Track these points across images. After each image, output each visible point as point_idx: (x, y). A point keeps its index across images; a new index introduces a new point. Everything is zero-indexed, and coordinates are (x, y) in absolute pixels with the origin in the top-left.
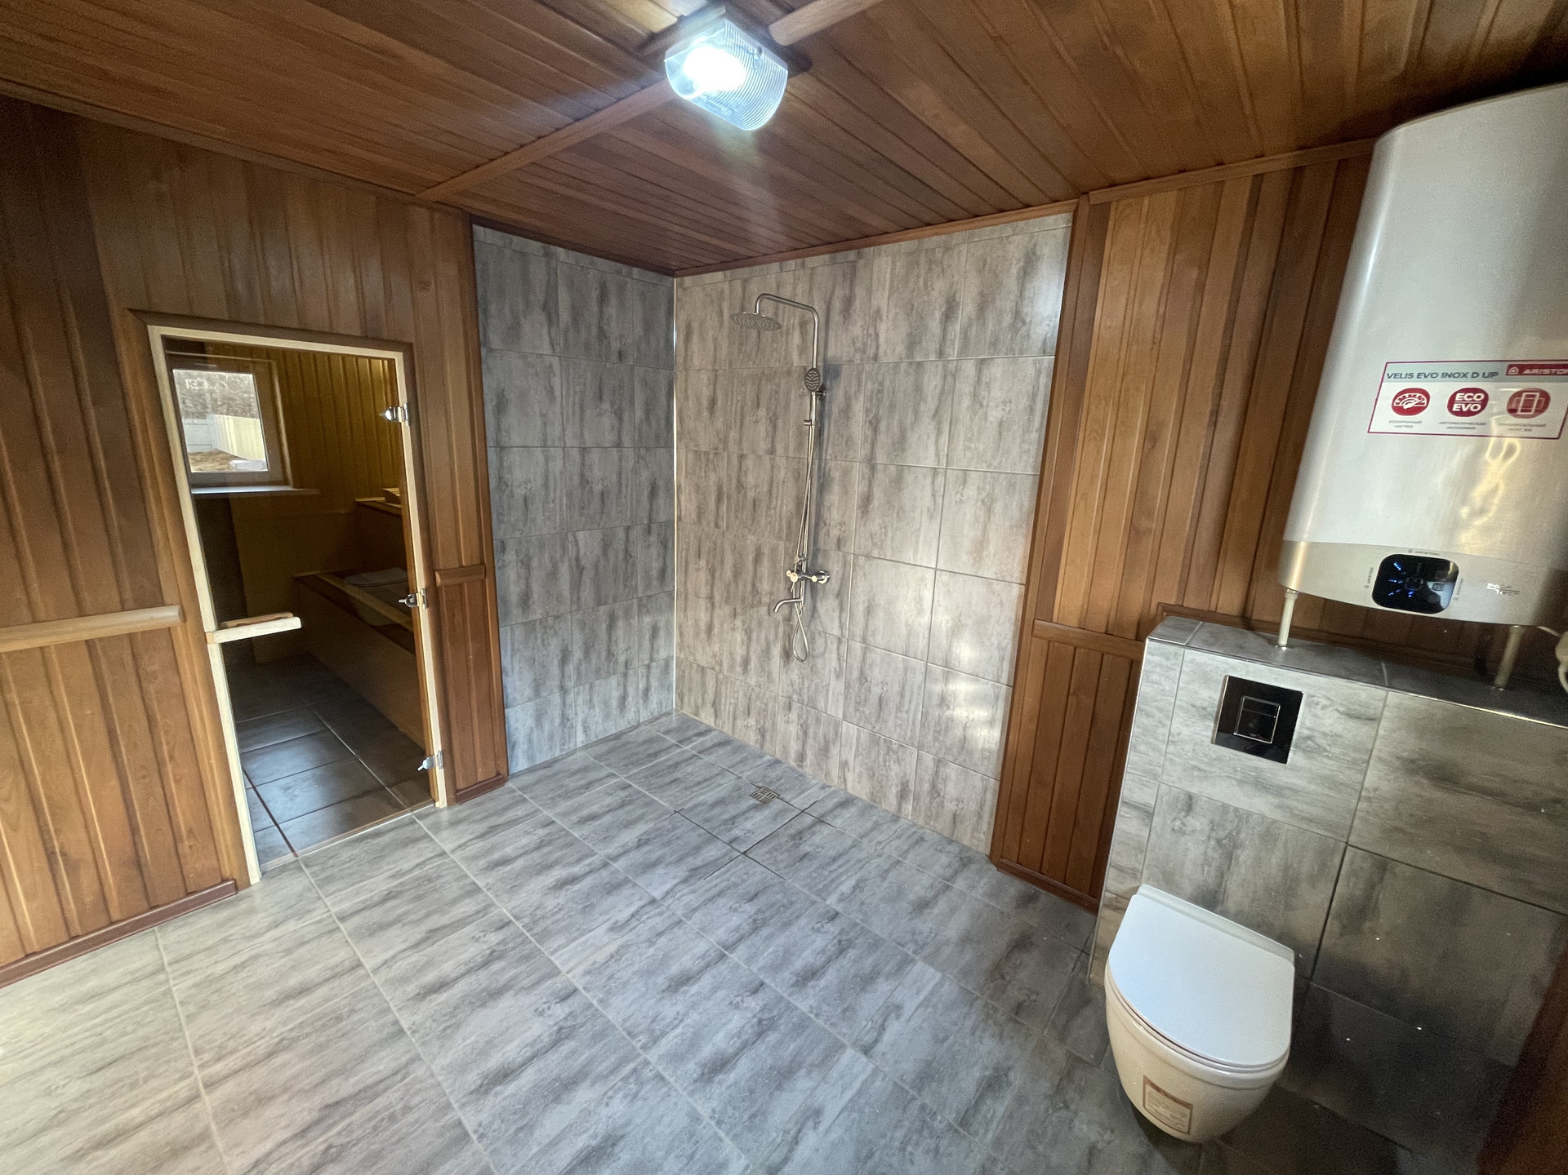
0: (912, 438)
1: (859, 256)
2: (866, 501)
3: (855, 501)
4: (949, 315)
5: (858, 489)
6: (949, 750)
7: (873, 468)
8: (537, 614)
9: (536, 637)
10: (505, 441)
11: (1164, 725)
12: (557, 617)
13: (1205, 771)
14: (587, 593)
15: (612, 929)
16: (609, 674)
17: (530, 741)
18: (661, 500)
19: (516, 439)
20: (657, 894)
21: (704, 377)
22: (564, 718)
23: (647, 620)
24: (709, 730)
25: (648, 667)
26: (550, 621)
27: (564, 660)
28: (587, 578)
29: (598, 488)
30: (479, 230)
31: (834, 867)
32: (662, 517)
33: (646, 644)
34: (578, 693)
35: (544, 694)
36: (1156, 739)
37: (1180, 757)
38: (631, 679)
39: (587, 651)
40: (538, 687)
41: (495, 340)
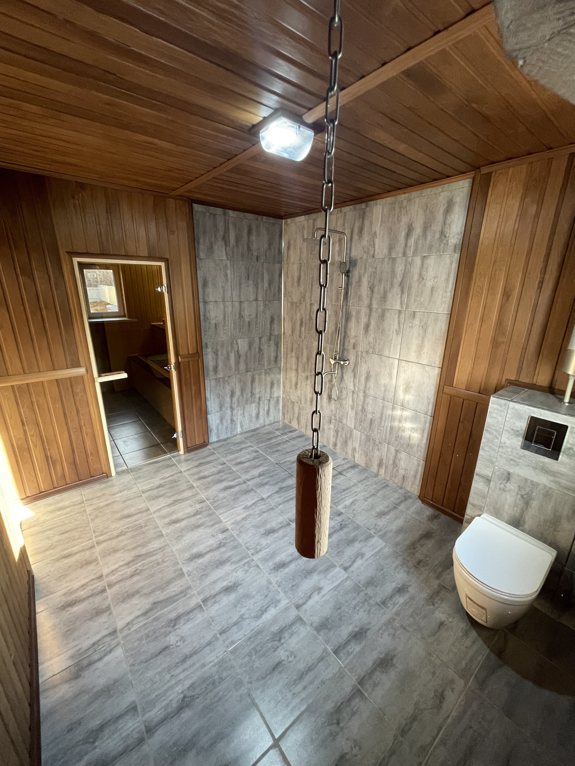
0: (390, 296)
1: (367, 206)
2: (367, 327)
3: (362, 326)
4: (408, 235)
5: (364, 320)
6: (402, 446)
7: (371, 310)
8: (221, 375)
9: (220, 385)
10: (207, 299)
11: (498, 438)
12: (229, 377)
13: (517, 462)
14: (242, 366)
15: (244, 508)
16: (251, 403)
17: (218, 429)
18: (275, 326)
19: (211, 298)
20: (265, 496)
21: (296, 267)
22: (232, 421)
23: (269, 379)
24: (295, 430)
25: (269, 400)
26: (226, 378)
27: (232, 394)
28: (242, 360)
29: (247, 320)
30: (195, 206)
31: (344, 494)
32: (276, 333)
33: (268, 390)
34: (238, 410)
35: (224, 409)
36: (493, 444)
37: (505, 454)
38: (261, 405)
39: (242, 391)
40: (221, 407)
41: (202, 255)
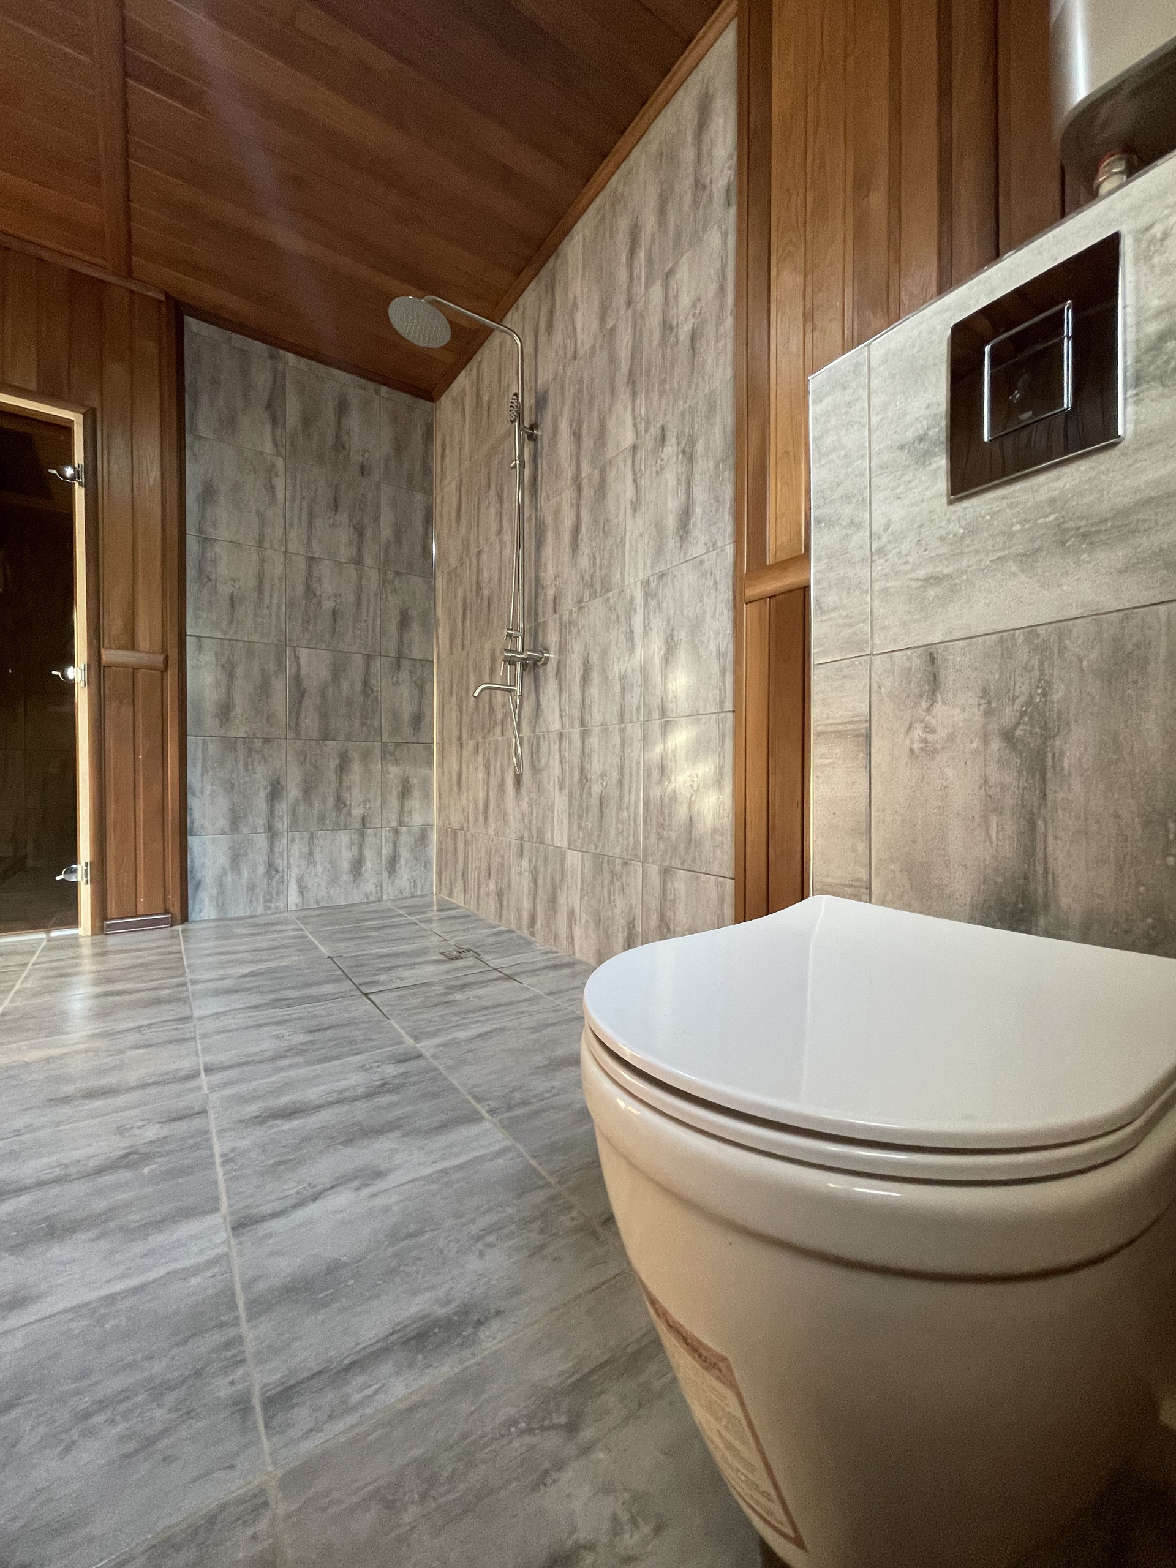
0: (611, 424)
3: (566, 540)
5: (568, 522)
6: (675, 850)
7: (579, 488)
8: (239, 730)
9: (236, 760)
10: (211, 532)
11: (859, 526)
12: (266, 740)
14: (310, 721)
16: (337, 827)
17: (221, 885)
18: (415, 631)
19: (223, 532)
20: (201, 1013)
22: (271, 868)
23: (394, 771)
25: (396, 832)
26: (258, 744)
27: (275, 791)
28: (309, 703)
29: (328, 605)
30: (192, 324)
32: (417, 653)
33: (394, 801)
34: (293, 841)
35: (245, 830)
37: (898, 575)
38: (370, 840)
39: (308, 789)
40: (236, 820)
